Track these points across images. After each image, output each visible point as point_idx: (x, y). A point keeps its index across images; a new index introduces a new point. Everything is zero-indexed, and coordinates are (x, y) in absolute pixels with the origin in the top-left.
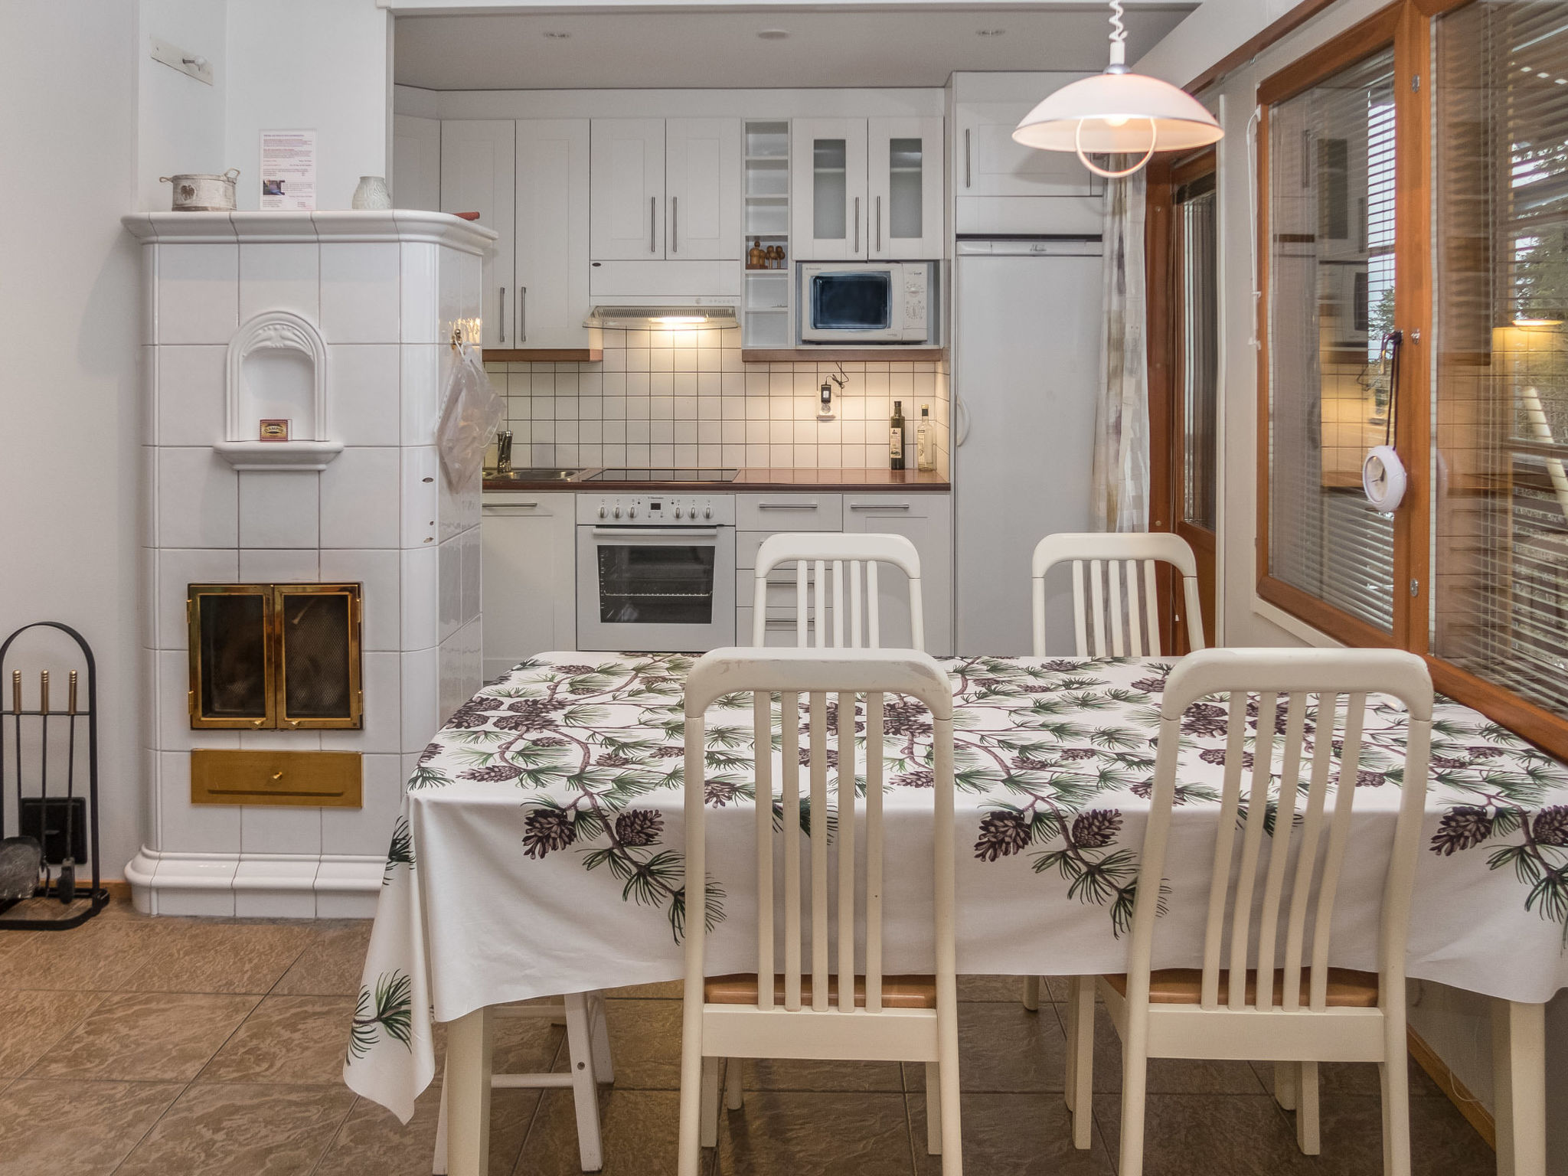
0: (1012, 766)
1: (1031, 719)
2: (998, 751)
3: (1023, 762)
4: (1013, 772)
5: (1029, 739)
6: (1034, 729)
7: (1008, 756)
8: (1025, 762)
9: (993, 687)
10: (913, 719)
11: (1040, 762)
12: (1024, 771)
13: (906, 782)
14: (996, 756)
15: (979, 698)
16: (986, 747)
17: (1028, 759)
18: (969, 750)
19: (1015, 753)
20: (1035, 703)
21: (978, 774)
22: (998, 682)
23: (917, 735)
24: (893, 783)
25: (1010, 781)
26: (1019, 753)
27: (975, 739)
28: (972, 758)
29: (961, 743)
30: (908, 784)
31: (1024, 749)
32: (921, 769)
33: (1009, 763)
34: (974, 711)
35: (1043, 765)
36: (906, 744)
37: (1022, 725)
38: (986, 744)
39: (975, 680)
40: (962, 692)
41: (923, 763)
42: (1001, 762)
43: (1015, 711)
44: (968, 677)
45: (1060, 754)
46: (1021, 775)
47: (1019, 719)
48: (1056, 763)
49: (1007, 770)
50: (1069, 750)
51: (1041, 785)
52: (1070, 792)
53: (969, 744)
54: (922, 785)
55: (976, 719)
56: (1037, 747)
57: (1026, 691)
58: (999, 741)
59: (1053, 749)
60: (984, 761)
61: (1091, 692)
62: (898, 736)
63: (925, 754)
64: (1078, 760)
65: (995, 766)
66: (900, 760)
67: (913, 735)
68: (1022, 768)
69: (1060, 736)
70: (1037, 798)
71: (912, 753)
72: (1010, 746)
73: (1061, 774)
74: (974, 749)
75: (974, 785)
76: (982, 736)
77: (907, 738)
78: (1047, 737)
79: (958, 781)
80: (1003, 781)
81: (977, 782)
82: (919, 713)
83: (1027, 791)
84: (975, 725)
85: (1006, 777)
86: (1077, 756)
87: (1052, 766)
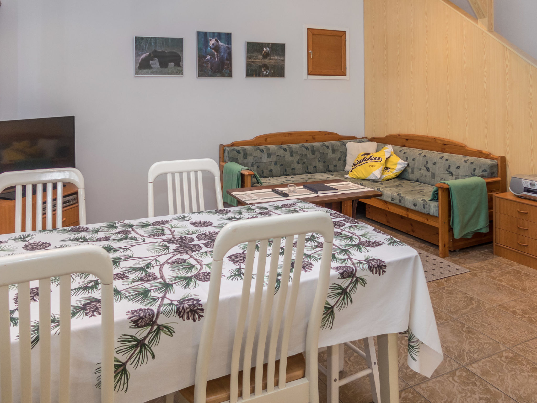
0: (131, 231)
1: (122, 254)
2: (137, 236)
3: (127, 233)
4: (131, 229)
5: (123, 243)
6: (121, 248)
7: (133, 234)
8: (126, 233)
9: (144, 274)
10: (179, 245)
11: (120, 234)
12: (126, 230)
13: (168, 222)
14: (137, 233)
15: (150, 263)
16: (142, 237)
17: (125, 234)
18: (149, 234)
19: (130, 236)
20: (119, 265)
21: (143, 227)
22: (141, 279)
23: (172, 238)
24: (171, 221)
25: (131, 226)
26: (128, 236)
27: (147, 240)
28: (146, 232)
29: (153, 237)
30: (166, 221)
31: (126, 238)
32: (164, 226)
33: (132, 232)
34: (150, 254)
35: (119, 233)
36: (174, 233)
37: (127, 249)
38: (142, 238)
39: (156, 278)
40: (161, 266)
41: (164, 228)
42: (135, 232)
43: (130, 257)
44: (161, 280)
45: (111, 238)
46: (128, 228)
47: (129, 253)
48: (114, 234)
49: (133, 229)
50: (107, 240)
51: (120, 226)
52: (111, 225)
53: (149, 237)
54: (161, 221)
55: (149, 250)
56: (121, 240)
57: (123, 274)
58: (137, 240)
59: (114, 239)
60: (142, 231)
61: (83, 280)
62: (180, 236)
63: (165, 231)
64: (104, 236)
65: (137, 230)
66: (173, 228)
67: (173, 237)
68: (127, 231)
69: (109, 246)
70: (123, 223)
71: (170, 231)
72: (132, 238)
73: (113, 231)
74: (147, 235)
75: (143, 223)
76: (144, 241)
77: (176, 236)
78: (115, 245)
79: (150, 224)
80: (134, 226)
81: (144, 224)
82: (177, 249)
83: (126, 224)
84: (149, 246)
85: (133, 227)
86: (105, 238)
87: (116, 233)
